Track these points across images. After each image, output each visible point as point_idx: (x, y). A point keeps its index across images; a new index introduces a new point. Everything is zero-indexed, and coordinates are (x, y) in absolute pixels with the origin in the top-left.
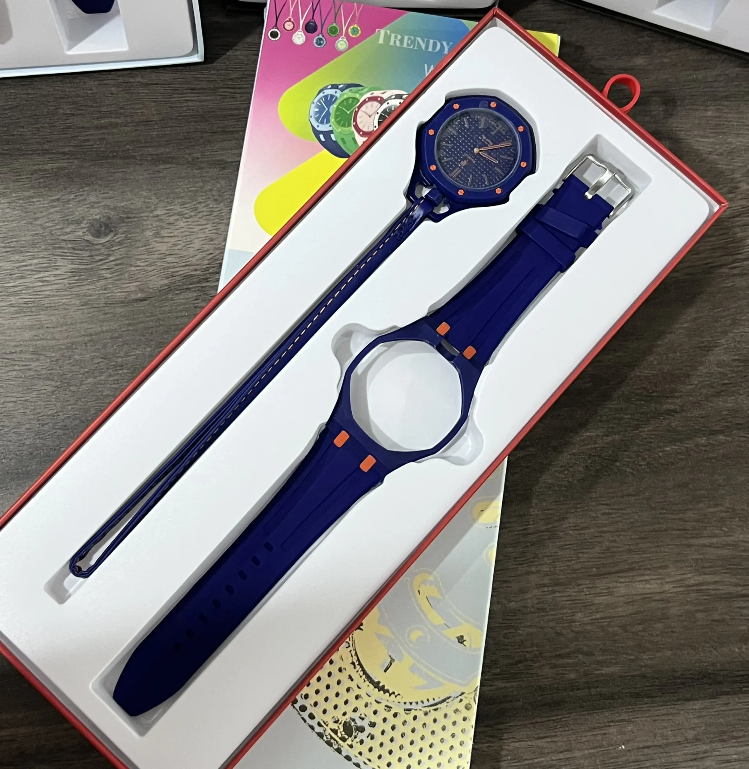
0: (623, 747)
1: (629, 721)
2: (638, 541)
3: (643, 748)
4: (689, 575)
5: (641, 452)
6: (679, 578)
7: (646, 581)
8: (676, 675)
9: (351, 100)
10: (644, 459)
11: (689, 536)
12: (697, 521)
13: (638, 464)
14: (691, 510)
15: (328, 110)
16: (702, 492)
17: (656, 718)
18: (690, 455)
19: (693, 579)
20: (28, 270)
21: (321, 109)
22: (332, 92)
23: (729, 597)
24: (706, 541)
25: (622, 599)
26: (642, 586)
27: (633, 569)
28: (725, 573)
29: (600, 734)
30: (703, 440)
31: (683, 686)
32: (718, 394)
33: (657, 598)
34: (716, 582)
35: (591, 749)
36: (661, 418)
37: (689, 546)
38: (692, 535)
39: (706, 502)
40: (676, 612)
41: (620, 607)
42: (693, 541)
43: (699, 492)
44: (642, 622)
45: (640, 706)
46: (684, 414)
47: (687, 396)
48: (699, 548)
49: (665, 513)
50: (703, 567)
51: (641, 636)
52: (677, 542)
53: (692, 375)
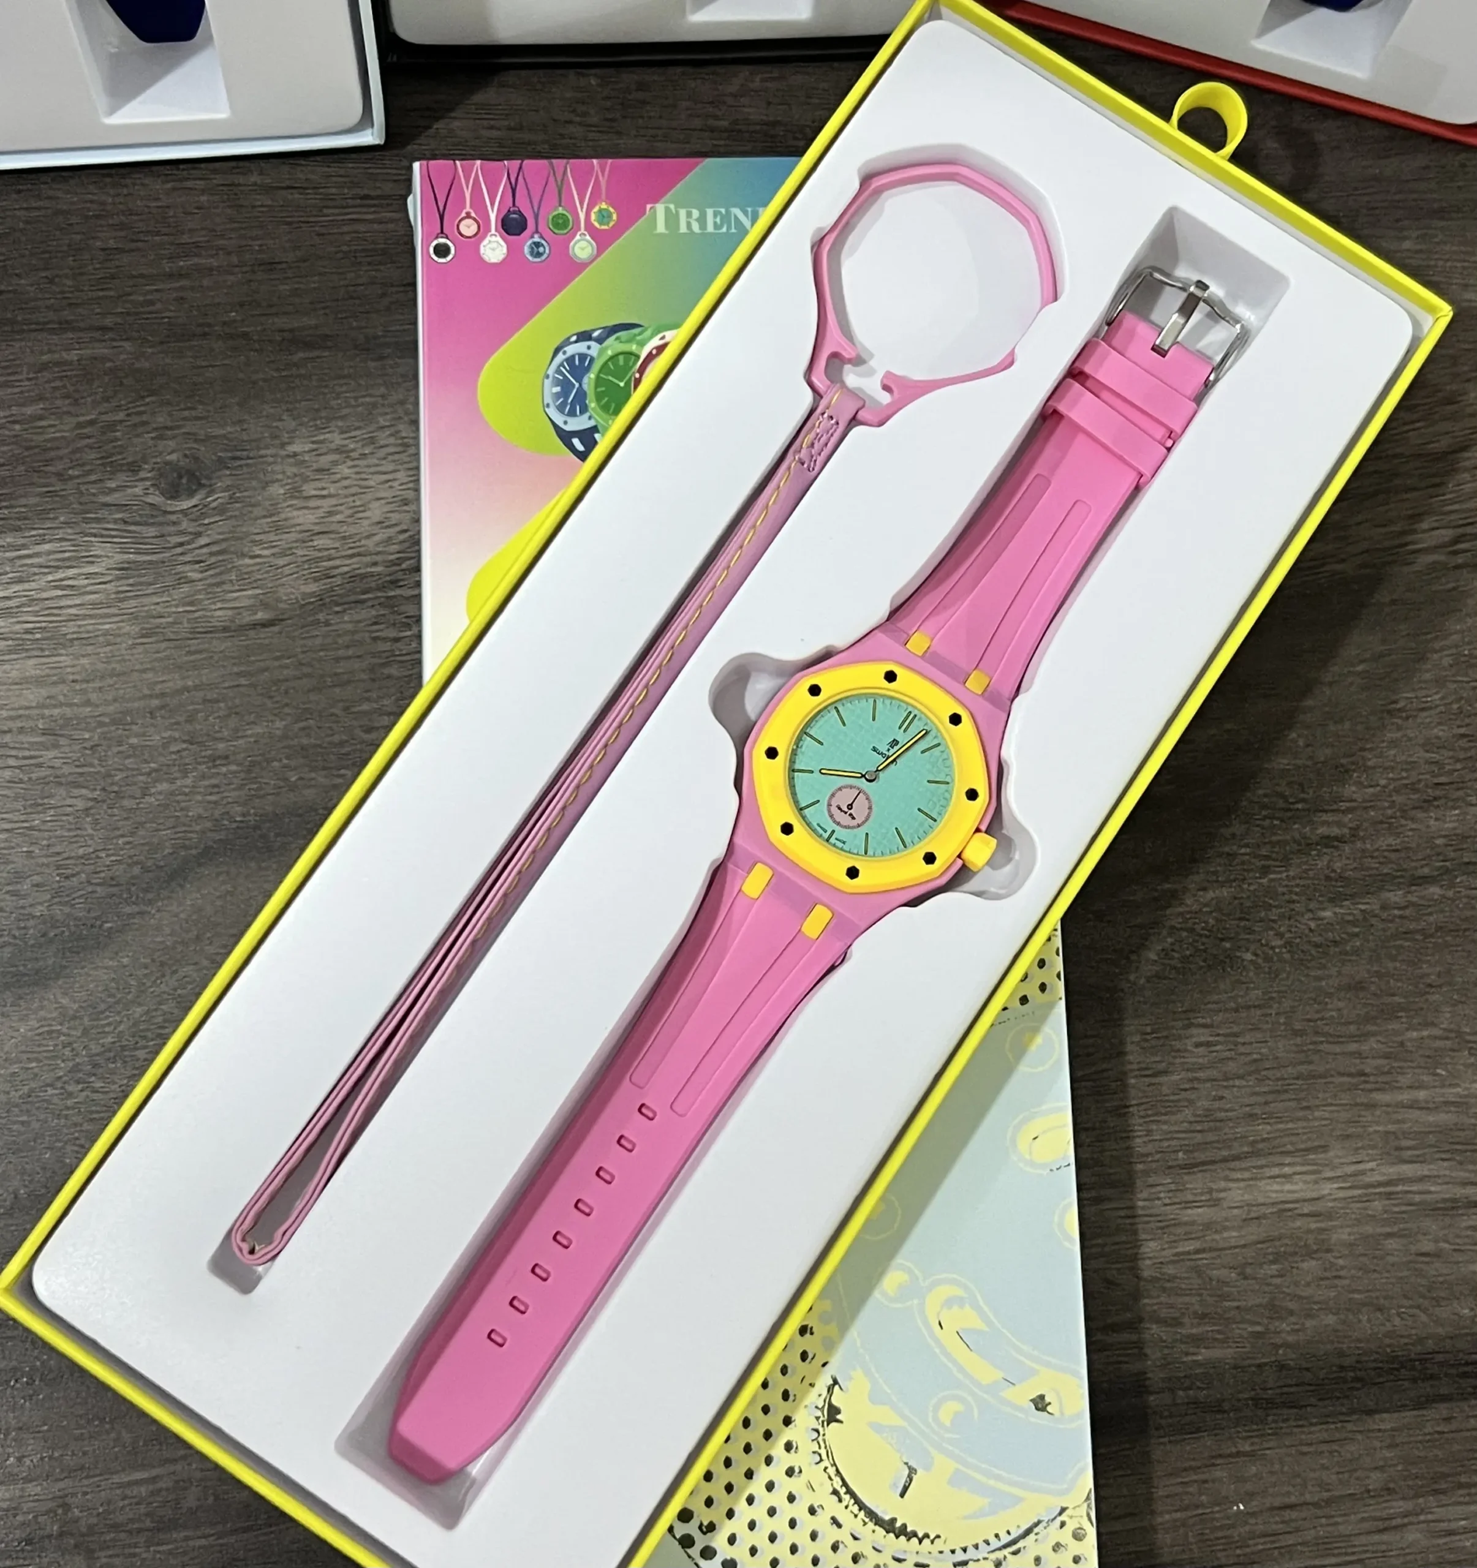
0: (1242, 1507)
1: (1251, 1454)
2: (1270, 1098)
3: (1280, 1508)
4: (1371, 1165)
5: (1273, 921)
6: (1349, 1169)
7: (1284, 1176)
8: (1347, 1362)
10: (1281, 935)
11: (1368, 1086)
12: (1387, 1056)
13: (1267, 945)
14: (1374, 1034)
15: (580, 385)
16: (1397, 999)
17: (1305, 1449)
18: (1371, 925)
19: (1378, 1171)
20: (32, 565)
21: (566, 386)
22: (581, 347)
23: (1451, 1208)
24: (1405, 1097)
25: (1235, 1211)
26: (1276, 1187)
27: (1257, 1154)
28: (1443, 1160)
29: (1196, 1481)
30: (1395, 896)
31: (1359, 1385)
32: (1427, 804)
33: (1306, 1211)
34: (1422, 1179)
35: (1176, 1511)
36: (1314, 853)
37: (1372, 1106)
38: (1377, 1086)
39: (1404, 1020)
40: (1345, 1237)
41: (1233, 1228)
42: (1378, 1097)
43: (1390, 1000)
44: (1277, 1258)
45: (1273, 1425)
46: (1359, 845)
47: (1366, 808)
48: (1389, 1109)
49: (1322, 1042)
50: (1399, 1149)
51: (1277, 1286)
52: (1345, 1098)
53: (1374, 768)
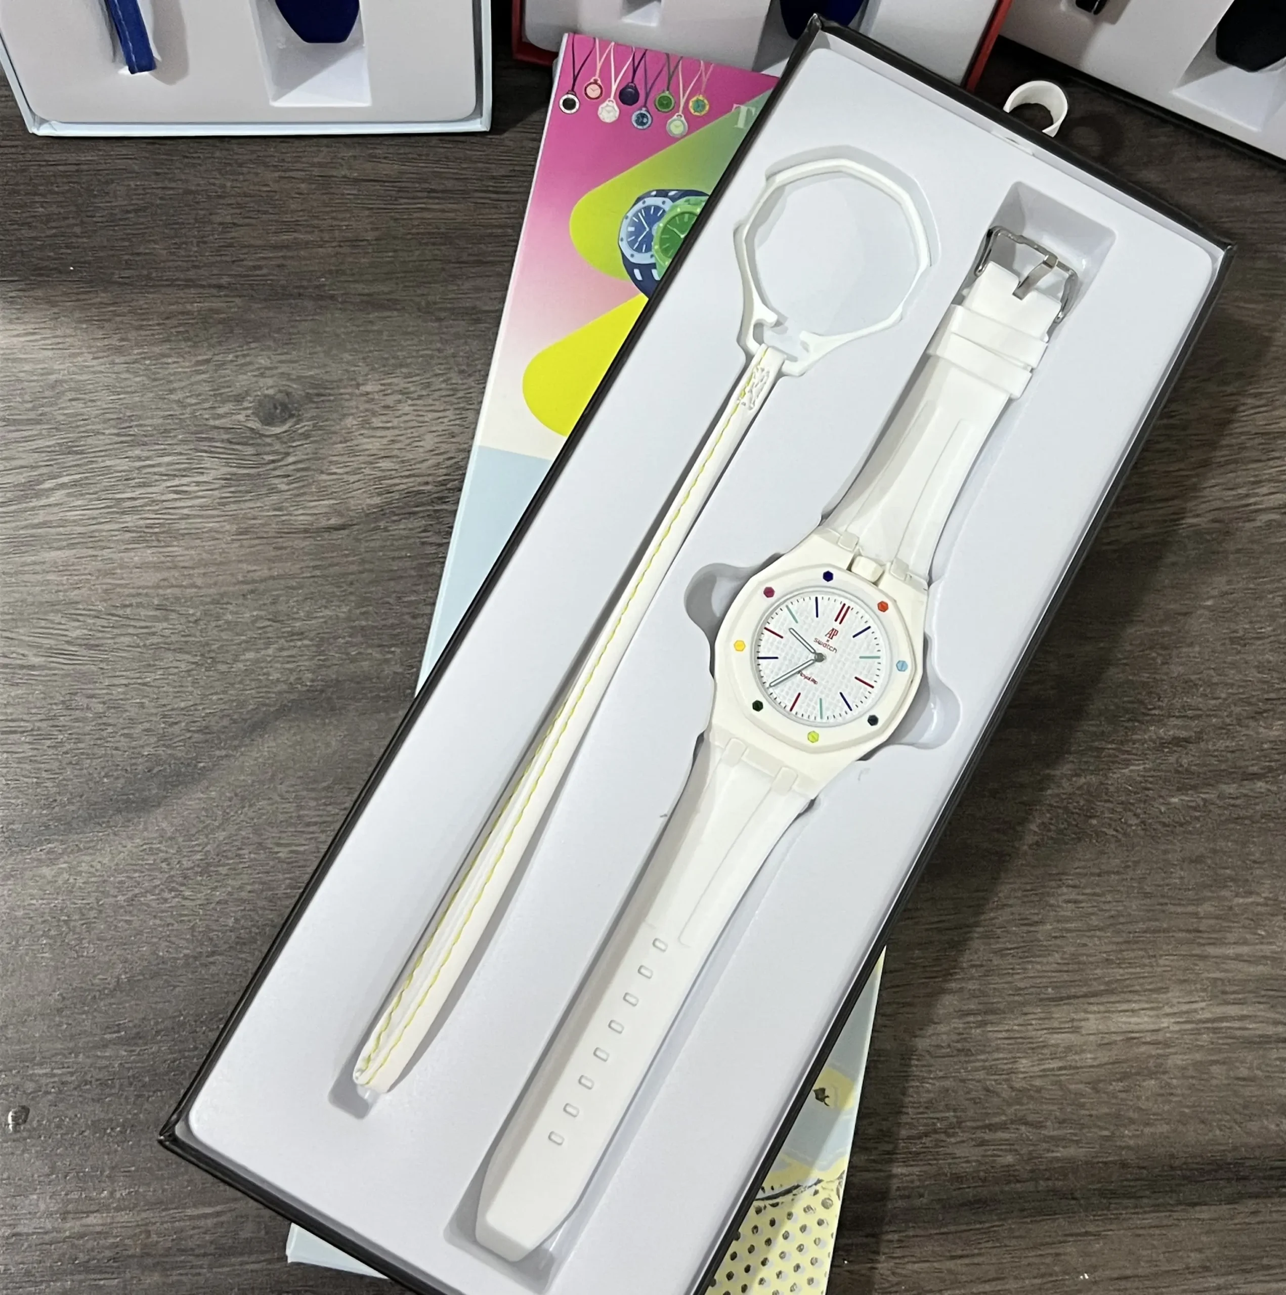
0: (1087, 1277)
1: (1097, 1235)
2: (1123, 947)
3: (1117, 1279)
4: (1203, 1004)
5: (1132, 804)
6: (1185, 1008)
7: (1133, 1011)
8: (1177, 1163)
9: (687, 216)
10: (1137, 815)
11: (1205, 941)
12: (1219, 917)
13: (1126, 823)
14: (1210, 899)
15: (651, 229)
16: (1228, 871)
17: (1141, 1232)
18: (1210, 811)
19: (1206, 1010)
20: (155, 474)
21: (639, 228)
22: (658, 201)
23: (1264, 1041)
24: (1231, 951)
25: (1092, 1038)
26: (1124, 1019)
27: (1112, 992)
28: (1259, 1003)
29: (1051, 1254)
30: (1231, 789)
31: (1186, 1182)
32: (1257, 715)
33: (1148, 1040)
34: (1242, 1018)
35: (1035, 1278)
36: (1166, 750)
37: (1203, 957)
38: (1210, 941)
39: (1234, 888)
40: (1179, 1062)
41: (1090, 1052)
42: (1211, 950)
43: (1222, 871)
44: (1124, 1076)
45: (1115, 1212)
46: (1202, 745)
47: (1209, 716)
48: (1218, 960)
49: (1166, 904)
50: (1224, 993)
51: (1122, 1099)
52: (1184, 950)
53: (1217, 684)
